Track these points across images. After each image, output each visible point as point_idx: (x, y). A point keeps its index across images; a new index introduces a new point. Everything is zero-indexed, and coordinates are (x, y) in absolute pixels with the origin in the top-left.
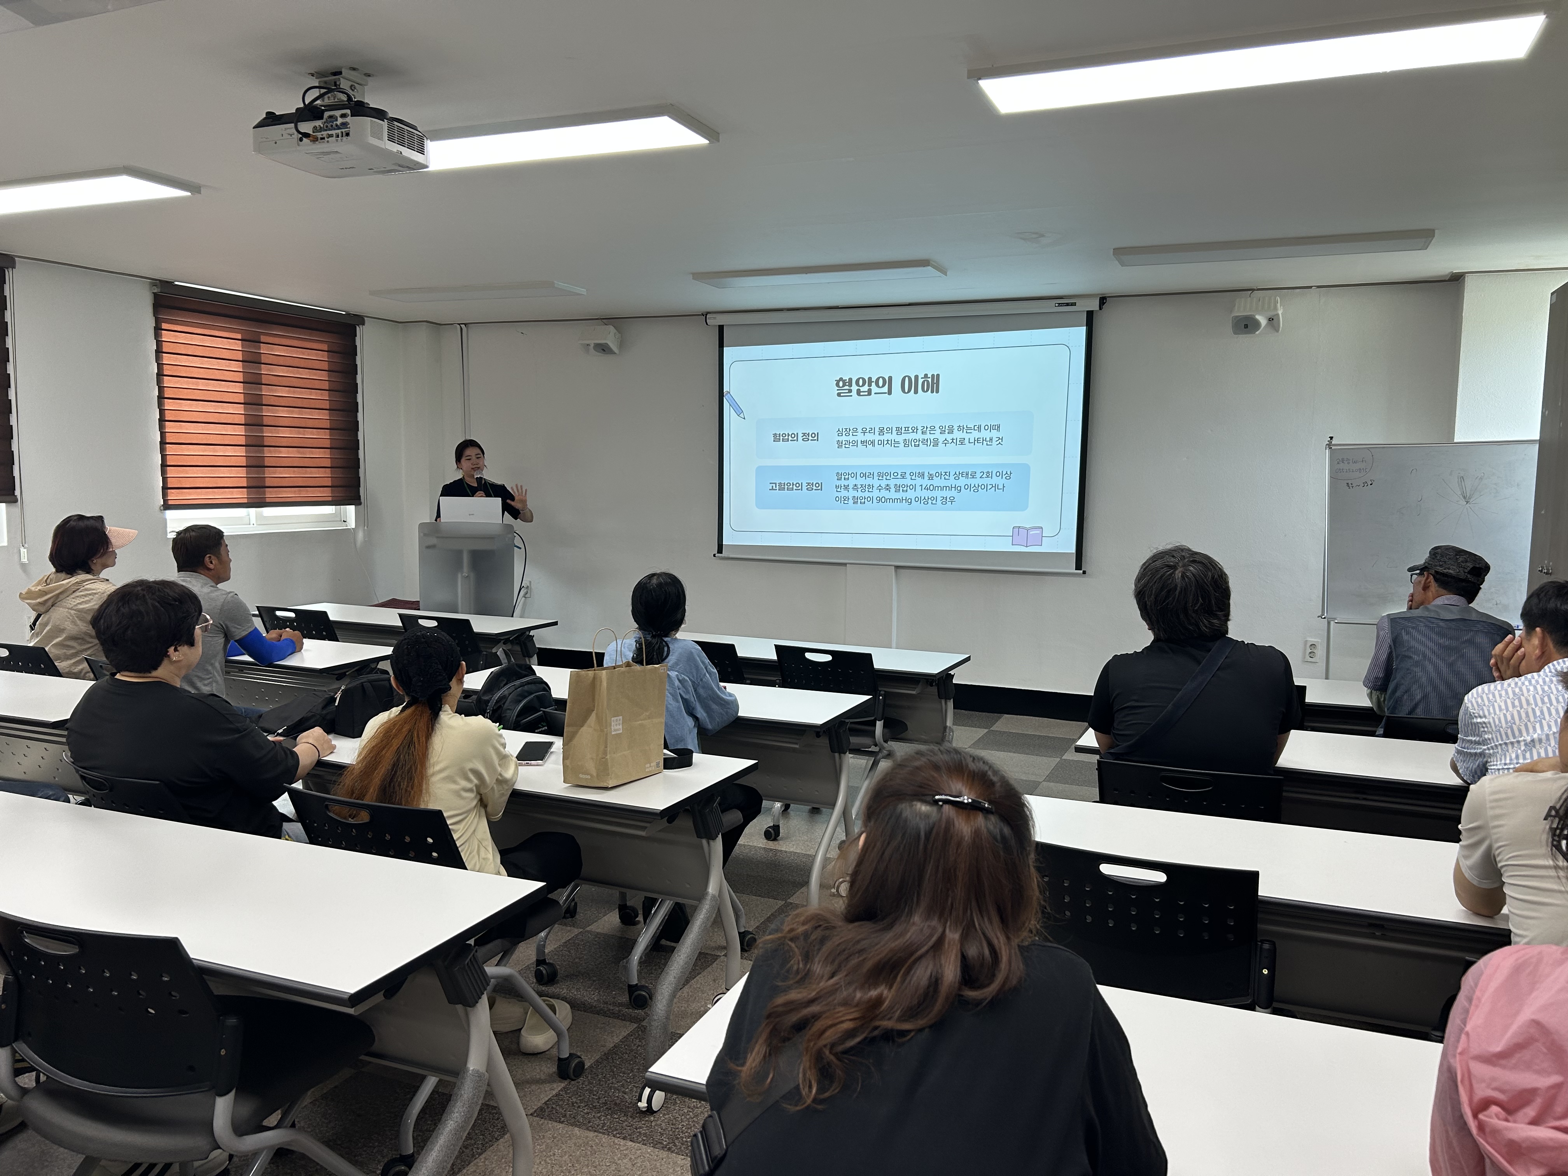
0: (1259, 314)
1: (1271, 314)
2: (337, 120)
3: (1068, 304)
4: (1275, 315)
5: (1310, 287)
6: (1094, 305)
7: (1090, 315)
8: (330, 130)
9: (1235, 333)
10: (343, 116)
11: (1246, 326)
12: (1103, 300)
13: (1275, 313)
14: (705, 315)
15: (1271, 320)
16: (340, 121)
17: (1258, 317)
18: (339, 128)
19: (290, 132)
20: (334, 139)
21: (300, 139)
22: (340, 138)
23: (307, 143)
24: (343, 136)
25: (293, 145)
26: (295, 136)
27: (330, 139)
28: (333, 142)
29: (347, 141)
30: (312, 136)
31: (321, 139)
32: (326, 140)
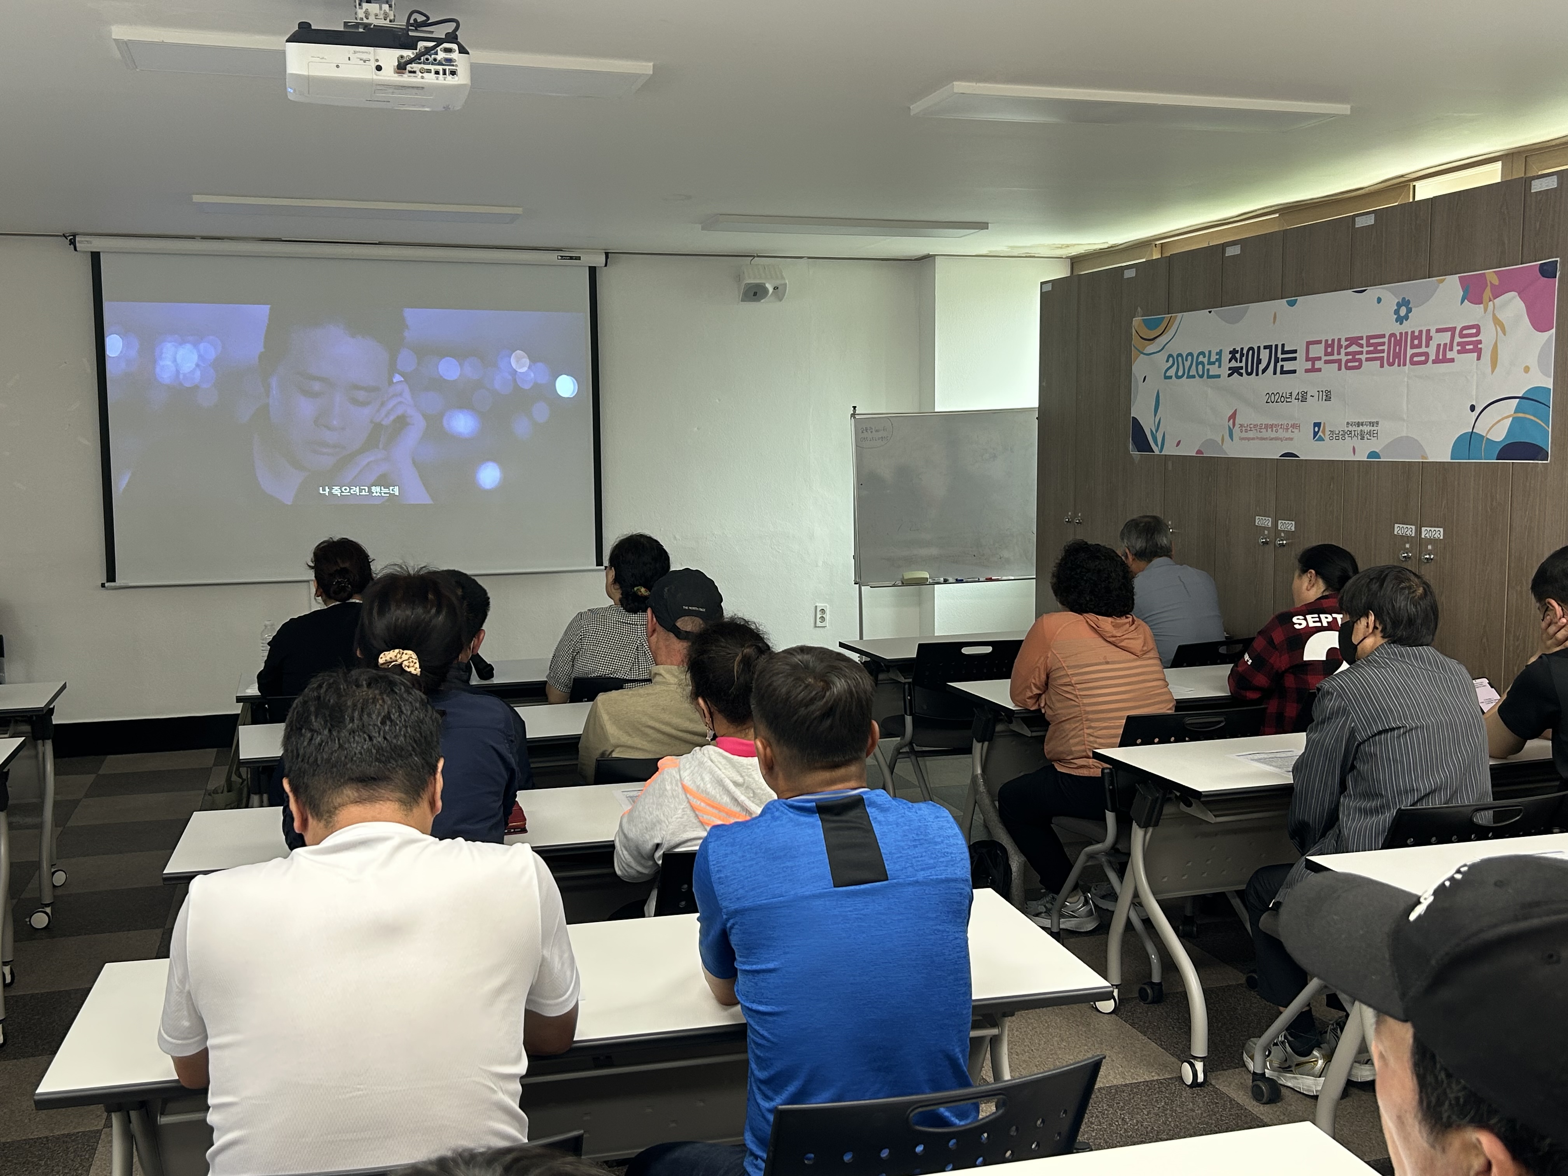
0: (770, 283)
2: (435, 53)
4: (782, 284)
5: (802, 258)
6: (598, 260)
7: (594, 271)
8: (425, 63)
9: (742, 300)
10: (448, 51)
11: (755, 294)
12: (607, 255)
13: (780, 281)
15: (776, 288)
16: (440, 55)
17: (768, 285)
18: (440, 64)
19: (365, 57)
20: (432, 75)
21: (379, 68)
22: (441, 76)
23: (389, 74)
24: (445, 74)
25: (366, 73)
26: (374, 65)
27: (425, 75)
28: (430, 78)
29: (450, 80)
30: (401, 67)
31: (410, 72)
32: (421, 74)
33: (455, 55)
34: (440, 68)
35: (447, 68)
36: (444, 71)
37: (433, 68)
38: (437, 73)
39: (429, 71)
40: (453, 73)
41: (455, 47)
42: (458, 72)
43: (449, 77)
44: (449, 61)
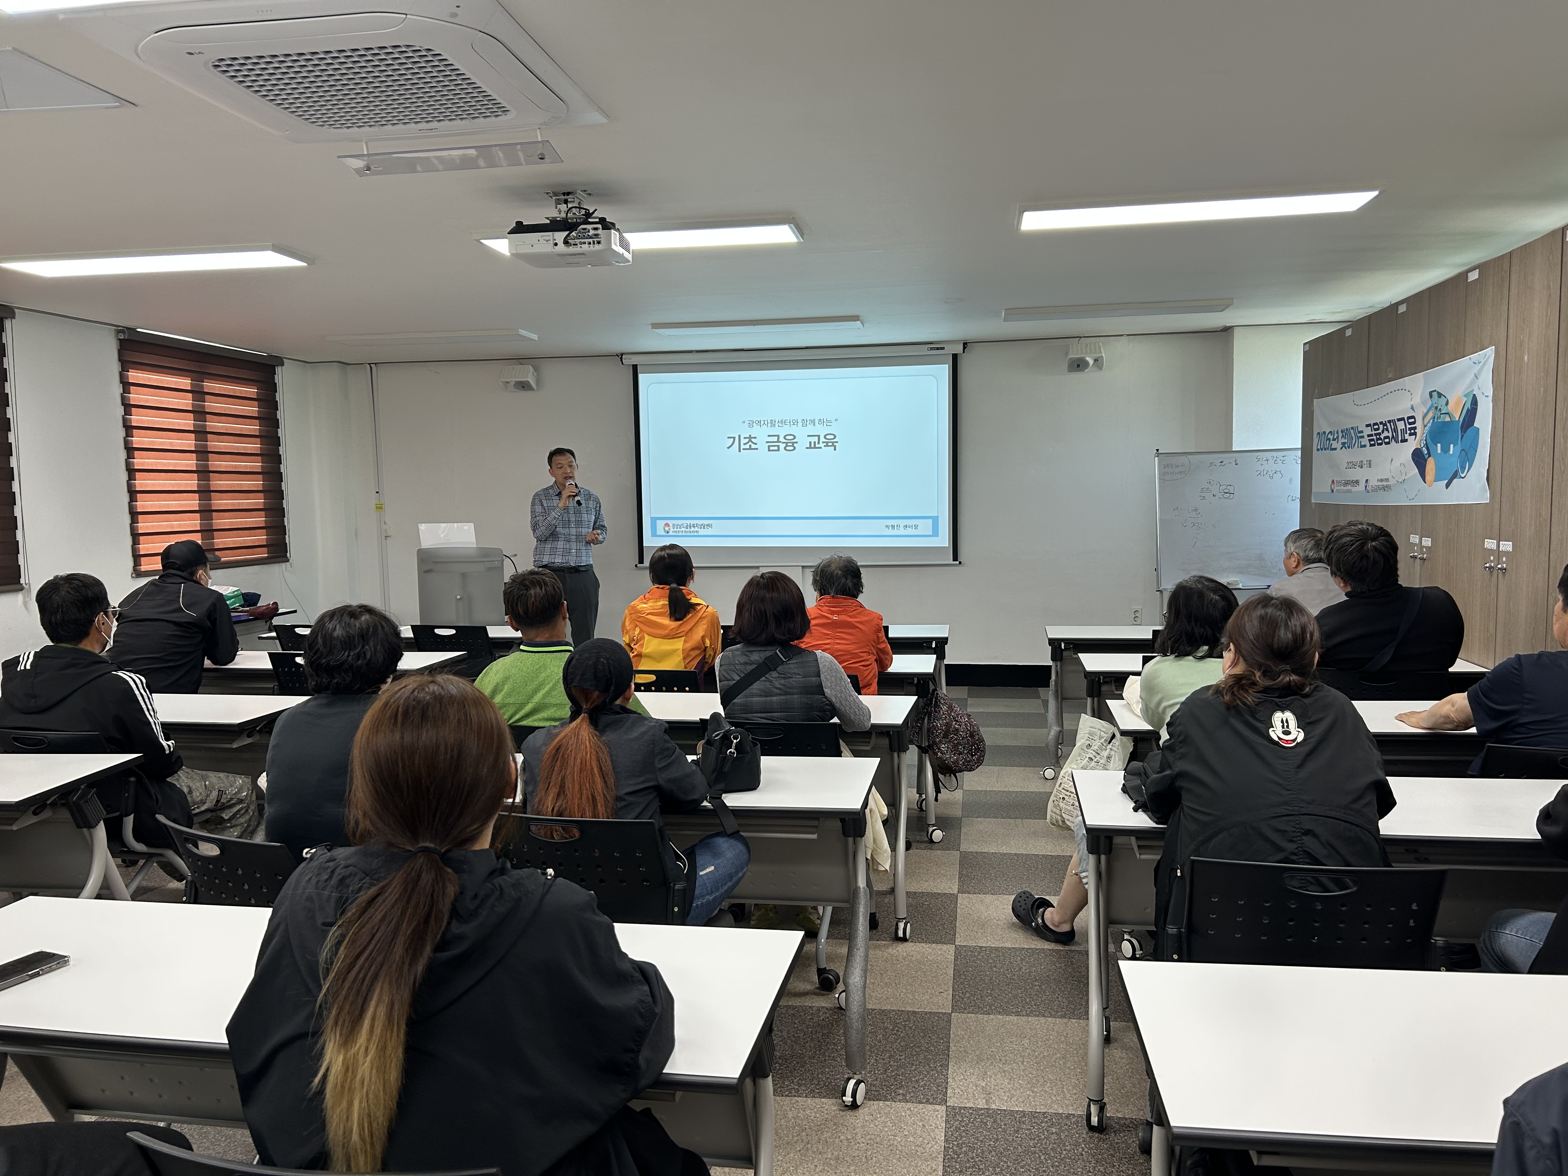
0: (1089, 357)
1: (1097, 355)
2: (589, 232)
3: (938, 349)
4: (1099, 357)
5: (1122, 335)
6: (959, 349)
7: (955, 357)
8: (582, 238)
9: (1069, 371)
10: (596, 229)
11: (1078, 366)
12: (965, 345)
13: (1099, 355)
14: (621, 356)
15: (1096, 360)
16: (592, 232)
17: (1087, 359)
18: (591, 238)
19: (547, 238)
20: (587, 245)
21: (556, 244)
22: (592, 245)
23: (561, 247)
24: (594, 244)
25: (548, 248)
26: (551, 242)
27: (583, 246)
28: (585, 247)
29: (597, 247)
30: (566, 242)
31: (574, 245)
32: (579, 245)
33: (600, 232)
34: (591, 240)
35: (595, 240)
36: (594, 241)
37: (586, 240)
38: (590, 243)
39: (585, 243)
40: (599, 243)
41: (600, 226)
42: (602, 242)
43: (596, 245)
44: (597, 235)
